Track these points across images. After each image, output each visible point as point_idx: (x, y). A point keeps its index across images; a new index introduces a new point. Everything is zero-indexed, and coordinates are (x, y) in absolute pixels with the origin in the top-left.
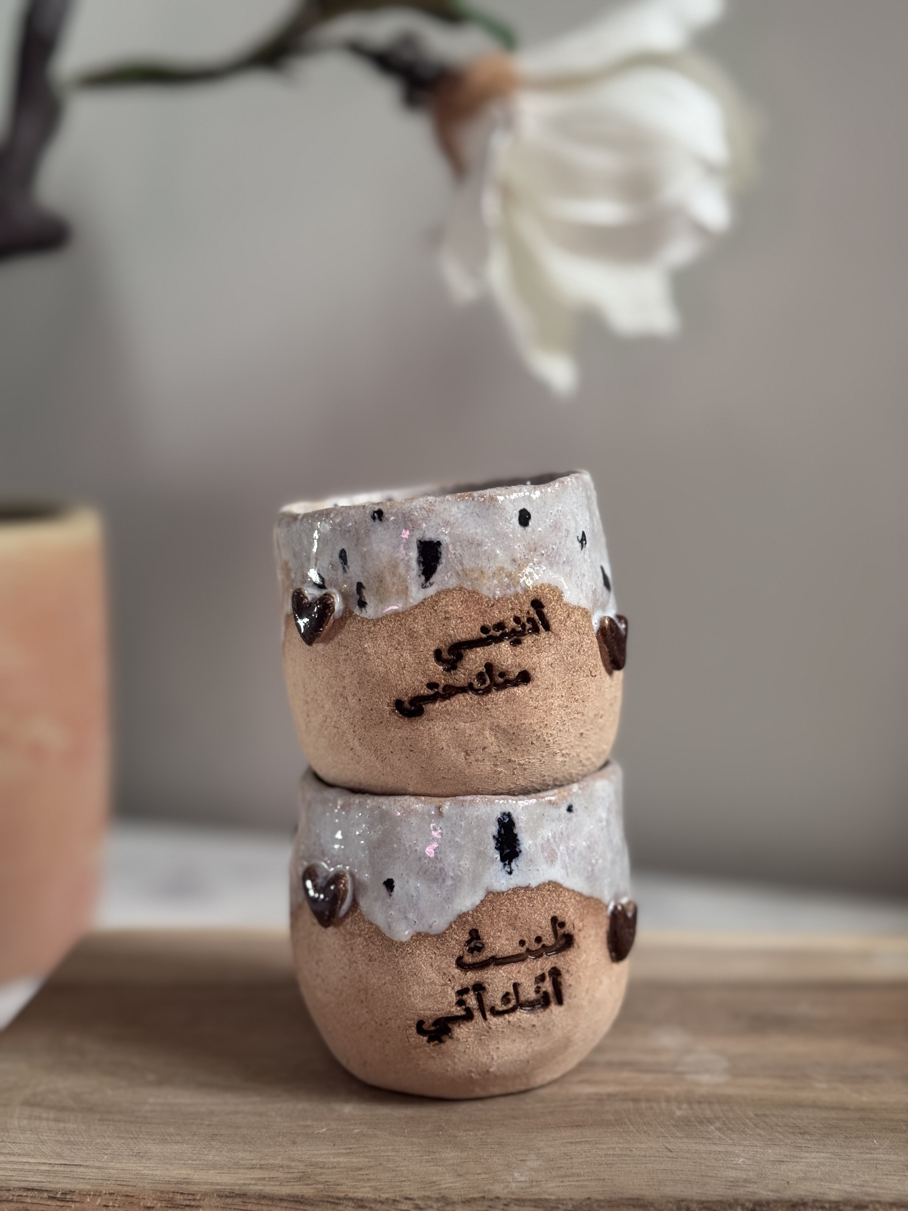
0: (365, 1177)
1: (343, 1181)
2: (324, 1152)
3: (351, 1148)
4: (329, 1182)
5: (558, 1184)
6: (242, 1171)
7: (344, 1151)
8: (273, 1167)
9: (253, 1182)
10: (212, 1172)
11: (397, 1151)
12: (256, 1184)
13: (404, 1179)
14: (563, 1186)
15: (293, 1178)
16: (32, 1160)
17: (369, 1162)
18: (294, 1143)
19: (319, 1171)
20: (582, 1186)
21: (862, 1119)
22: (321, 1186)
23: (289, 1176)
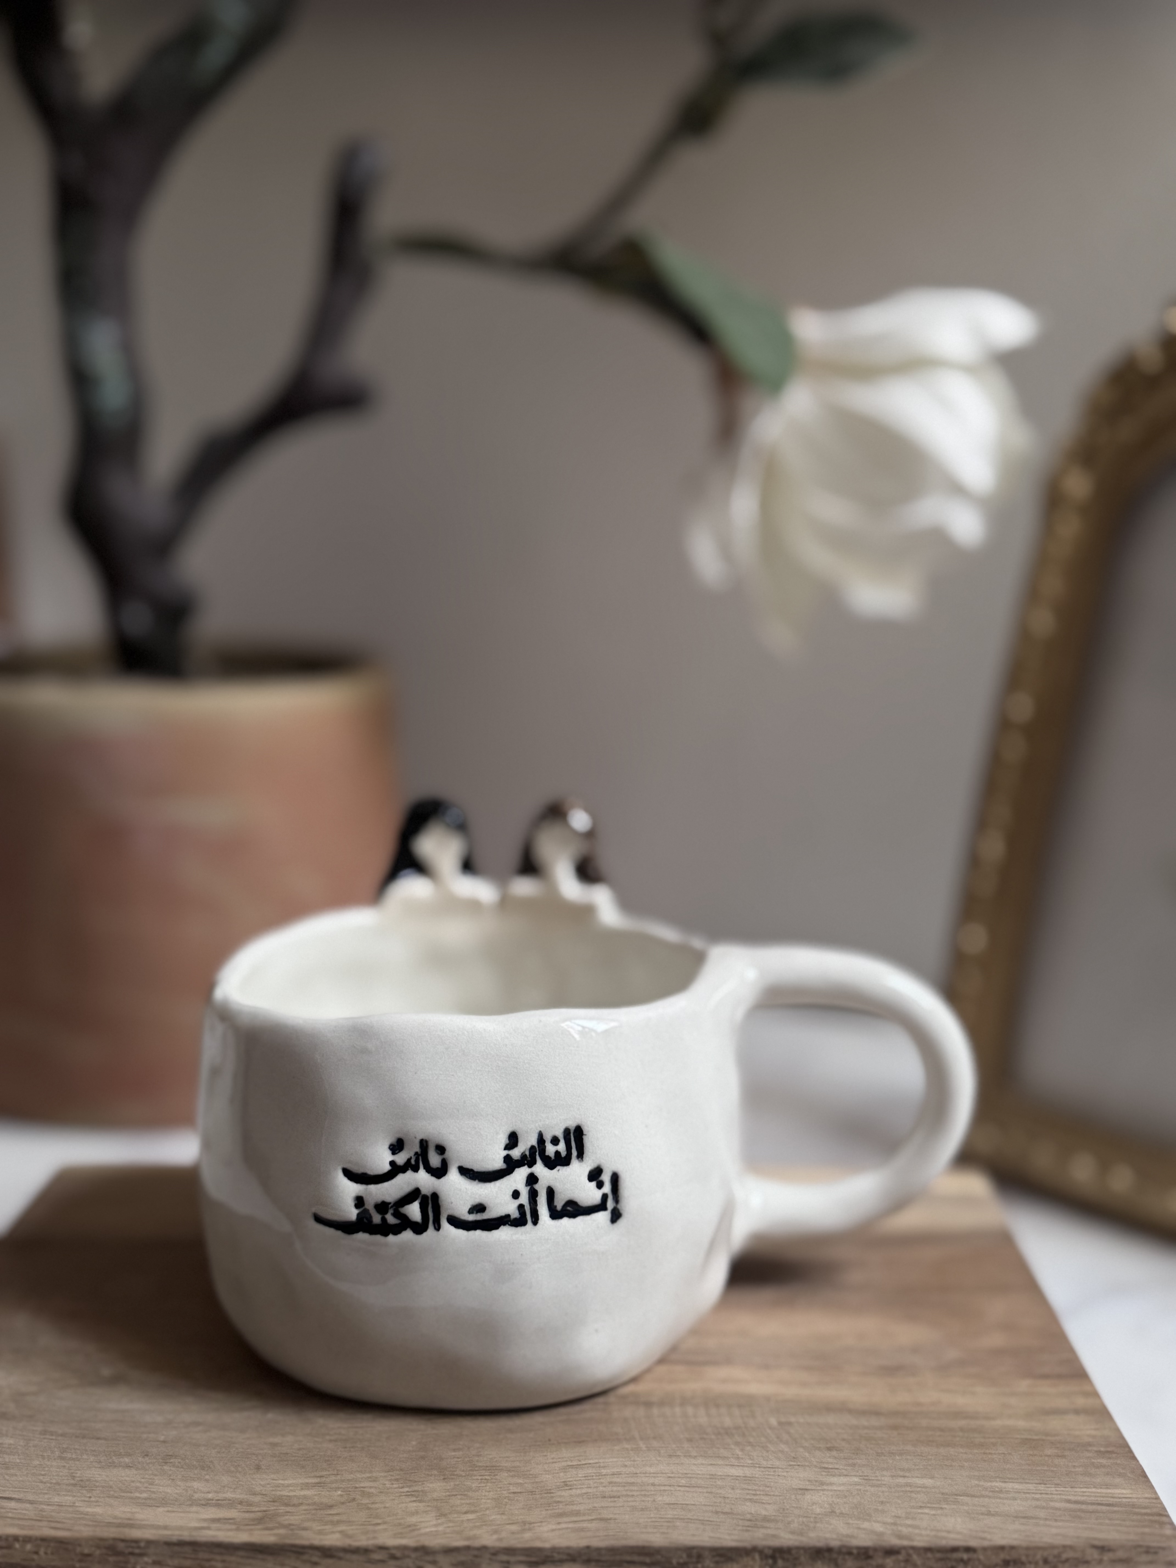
1: (309, 1524)
2: (291, 1481)
4: (293, 1525)
5: (554, 1527)
7: (315, 1480)
8: (231, 1504)
11: (375, 1480)
12: (208, 1528)
13: (379, 1521)
14: (559, 1529)
15: (253, 1520)
17: (341, 1496)
19: (283, 1509)
20: (582, 1530)
21: (895, 1428)
22: (282, 1531)
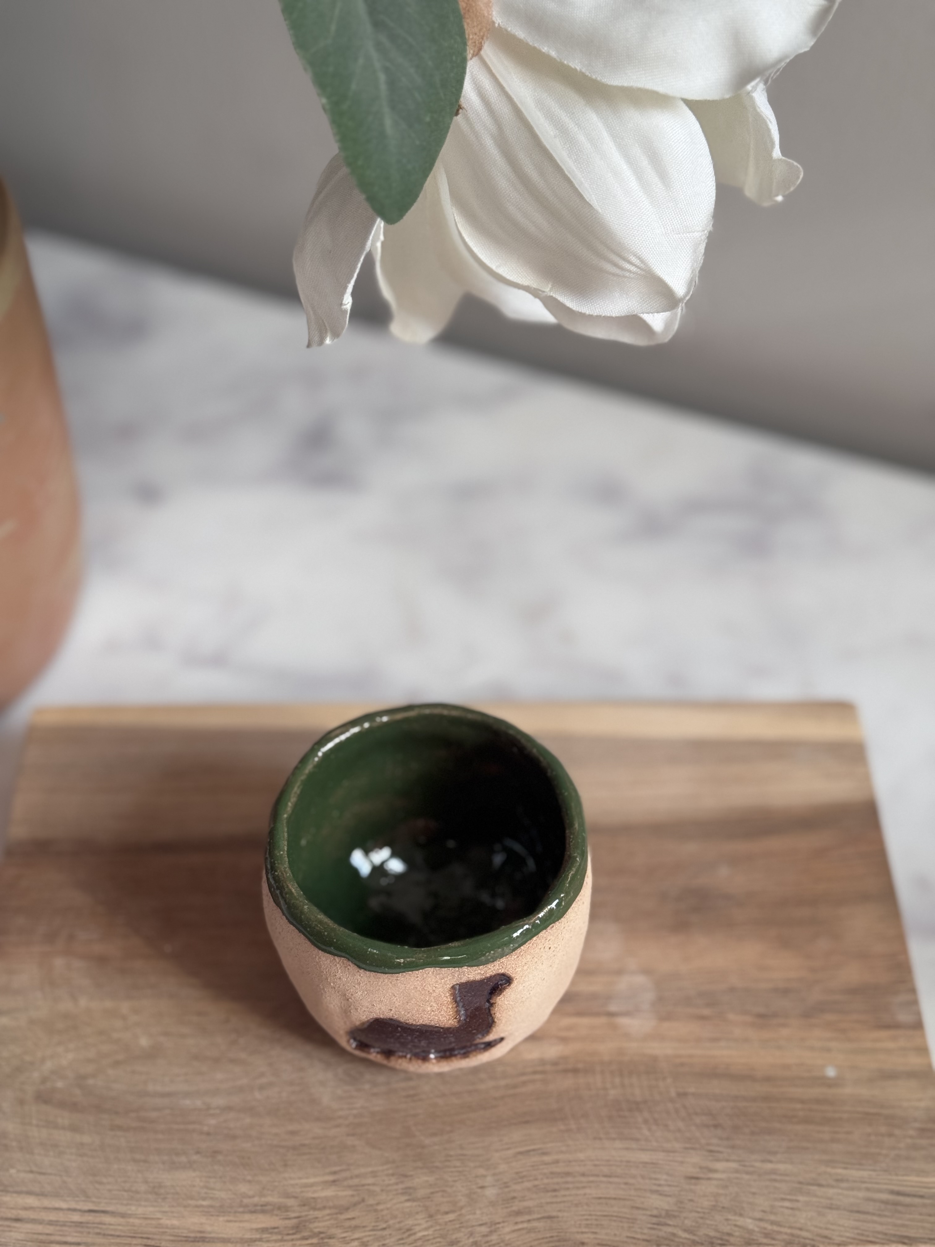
0: (353, 1223)
1: (333, 1231)
2: (312, 1180)
3: (335, 1173)
6: (247, 1217)
7: (331, 1178)
9: (258, 1236)
10: (221, 1219)
11: (374, 1174)
16: (64, 1205)
17: (353, 1196)
18: (286, 1165)
23: (287, 1222)
